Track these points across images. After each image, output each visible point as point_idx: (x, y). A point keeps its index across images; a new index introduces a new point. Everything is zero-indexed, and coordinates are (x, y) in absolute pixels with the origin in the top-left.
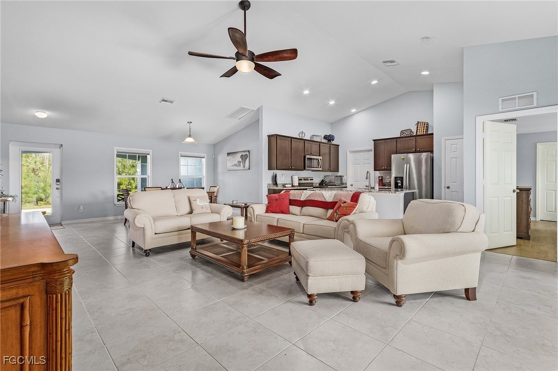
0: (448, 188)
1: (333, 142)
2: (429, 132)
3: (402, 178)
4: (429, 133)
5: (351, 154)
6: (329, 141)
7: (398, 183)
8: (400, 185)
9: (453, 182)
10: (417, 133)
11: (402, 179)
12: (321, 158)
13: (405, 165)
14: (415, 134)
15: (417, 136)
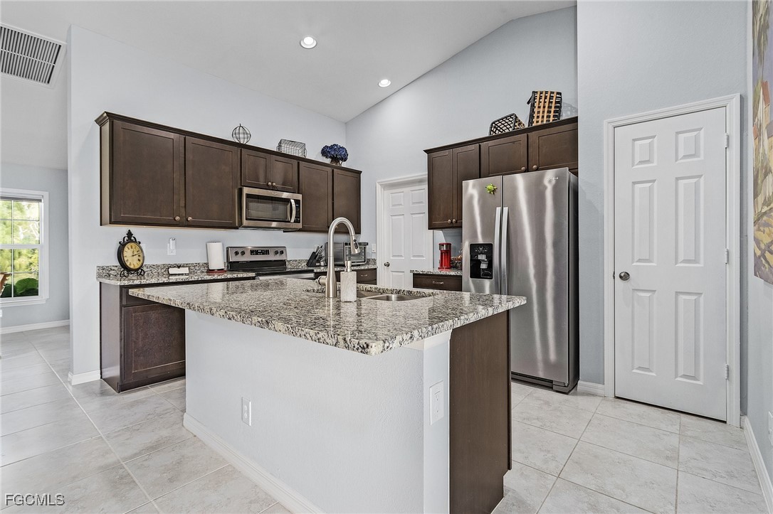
0: (625, 277)
1: (344, 164)
2: (565, 115)
3: (490, 246)
4: (562, 118)
5: (387, 192)
6: (335, 159)
7: (479, 262)
8: (484, 266)
9: (640, 260)
10: (531, 122)
11: (488, 248)
12: (299, 197)
13: (498, 209)
14: (526, 126)
15: (531, 129)
